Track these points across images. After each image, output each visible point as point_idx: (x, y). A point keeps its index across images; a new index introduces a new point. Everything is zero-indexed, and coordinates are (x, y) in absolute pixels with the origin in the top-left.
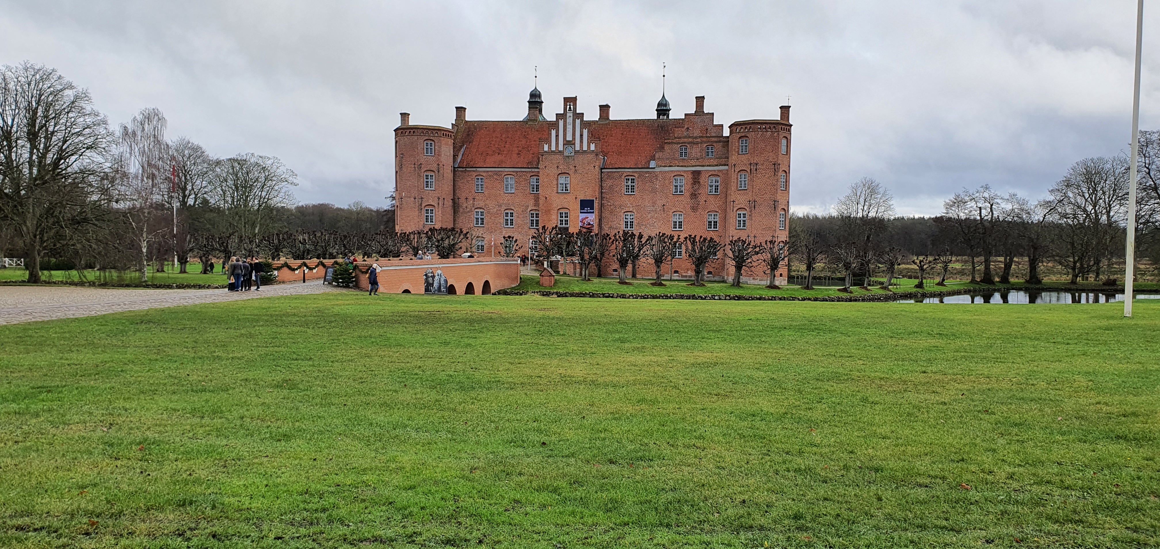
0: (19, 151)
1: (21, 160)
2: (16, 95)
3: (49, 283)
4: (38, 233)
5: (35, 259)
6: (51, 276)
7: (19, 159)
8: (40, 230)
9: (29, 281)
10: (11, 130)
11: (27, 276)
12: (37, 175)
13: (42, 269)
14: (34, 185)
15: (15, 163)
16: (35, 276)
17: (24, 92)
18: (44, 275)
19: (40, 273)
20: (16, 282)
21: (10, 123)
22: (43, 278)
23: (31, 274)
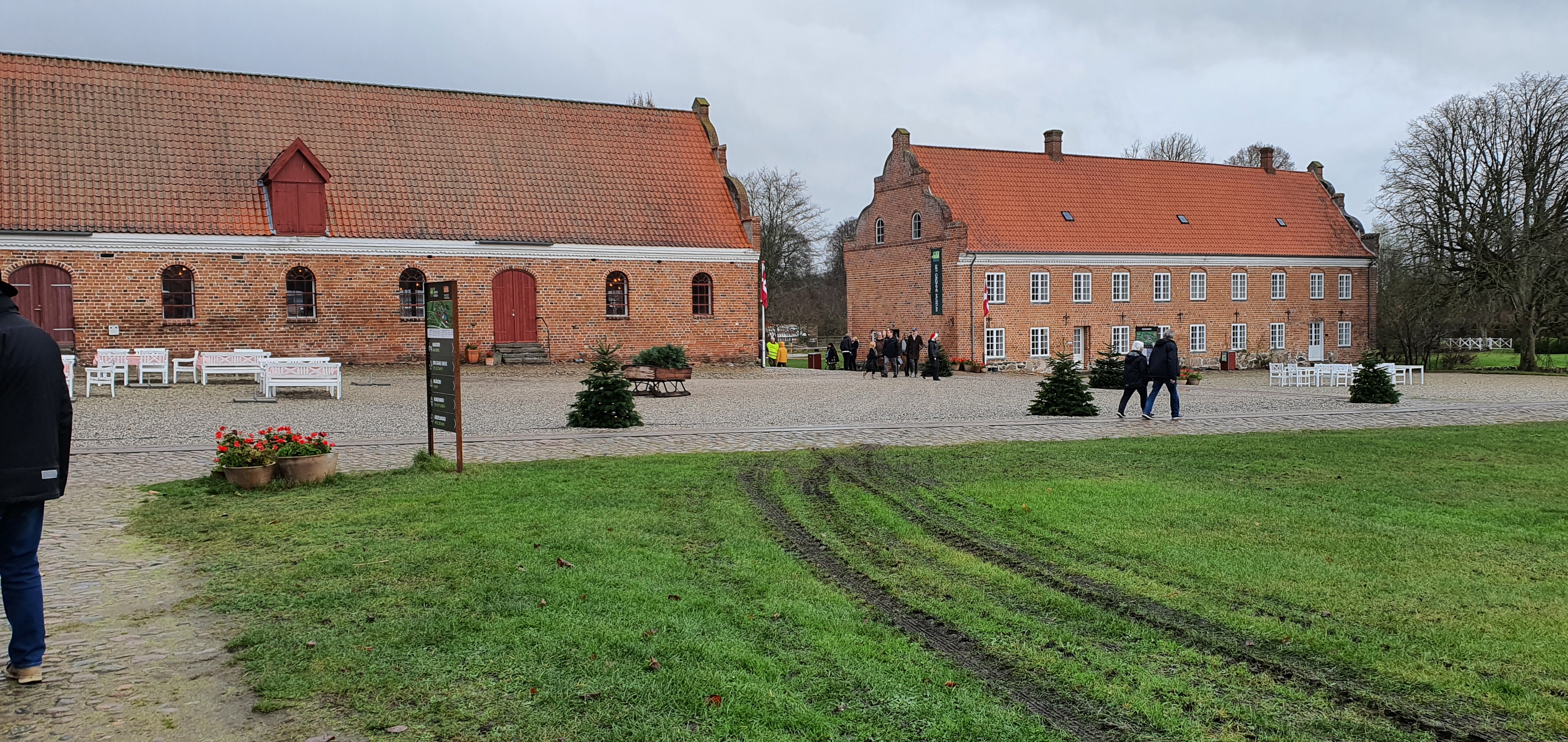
0: (1512, 196)
1: (1514, 208)
2: (1510, 121)
3: (1546, 371)
4: (1534, 303)
5: (1530, 338)
6: (1550, 361)
7: (1512, 206)
8: (1537, 300)
9: (1520, 368)
10: (1501, 169)
11: (1518, 362)
12: (1535, 225)
13: (1538, 352)
14: (1531, 239)
15: (1505, 210)
16: (1530, 362)
17: (1521, 116)
18: (1541, 360)
19: (1536, 358)
20: (1502, 369)
21: (1501, 161)
22: (1539, 364)
23: (1523, 359)
